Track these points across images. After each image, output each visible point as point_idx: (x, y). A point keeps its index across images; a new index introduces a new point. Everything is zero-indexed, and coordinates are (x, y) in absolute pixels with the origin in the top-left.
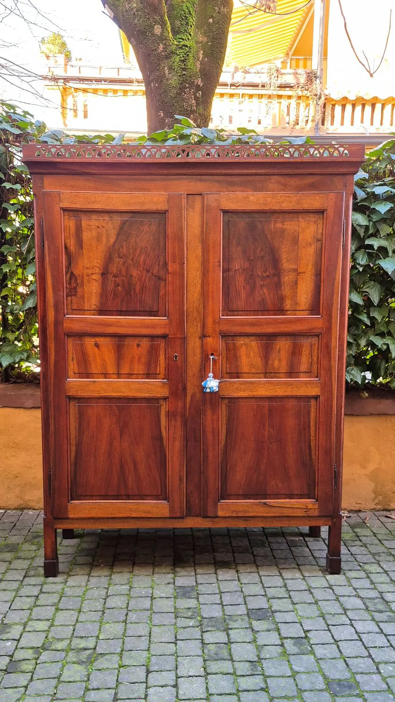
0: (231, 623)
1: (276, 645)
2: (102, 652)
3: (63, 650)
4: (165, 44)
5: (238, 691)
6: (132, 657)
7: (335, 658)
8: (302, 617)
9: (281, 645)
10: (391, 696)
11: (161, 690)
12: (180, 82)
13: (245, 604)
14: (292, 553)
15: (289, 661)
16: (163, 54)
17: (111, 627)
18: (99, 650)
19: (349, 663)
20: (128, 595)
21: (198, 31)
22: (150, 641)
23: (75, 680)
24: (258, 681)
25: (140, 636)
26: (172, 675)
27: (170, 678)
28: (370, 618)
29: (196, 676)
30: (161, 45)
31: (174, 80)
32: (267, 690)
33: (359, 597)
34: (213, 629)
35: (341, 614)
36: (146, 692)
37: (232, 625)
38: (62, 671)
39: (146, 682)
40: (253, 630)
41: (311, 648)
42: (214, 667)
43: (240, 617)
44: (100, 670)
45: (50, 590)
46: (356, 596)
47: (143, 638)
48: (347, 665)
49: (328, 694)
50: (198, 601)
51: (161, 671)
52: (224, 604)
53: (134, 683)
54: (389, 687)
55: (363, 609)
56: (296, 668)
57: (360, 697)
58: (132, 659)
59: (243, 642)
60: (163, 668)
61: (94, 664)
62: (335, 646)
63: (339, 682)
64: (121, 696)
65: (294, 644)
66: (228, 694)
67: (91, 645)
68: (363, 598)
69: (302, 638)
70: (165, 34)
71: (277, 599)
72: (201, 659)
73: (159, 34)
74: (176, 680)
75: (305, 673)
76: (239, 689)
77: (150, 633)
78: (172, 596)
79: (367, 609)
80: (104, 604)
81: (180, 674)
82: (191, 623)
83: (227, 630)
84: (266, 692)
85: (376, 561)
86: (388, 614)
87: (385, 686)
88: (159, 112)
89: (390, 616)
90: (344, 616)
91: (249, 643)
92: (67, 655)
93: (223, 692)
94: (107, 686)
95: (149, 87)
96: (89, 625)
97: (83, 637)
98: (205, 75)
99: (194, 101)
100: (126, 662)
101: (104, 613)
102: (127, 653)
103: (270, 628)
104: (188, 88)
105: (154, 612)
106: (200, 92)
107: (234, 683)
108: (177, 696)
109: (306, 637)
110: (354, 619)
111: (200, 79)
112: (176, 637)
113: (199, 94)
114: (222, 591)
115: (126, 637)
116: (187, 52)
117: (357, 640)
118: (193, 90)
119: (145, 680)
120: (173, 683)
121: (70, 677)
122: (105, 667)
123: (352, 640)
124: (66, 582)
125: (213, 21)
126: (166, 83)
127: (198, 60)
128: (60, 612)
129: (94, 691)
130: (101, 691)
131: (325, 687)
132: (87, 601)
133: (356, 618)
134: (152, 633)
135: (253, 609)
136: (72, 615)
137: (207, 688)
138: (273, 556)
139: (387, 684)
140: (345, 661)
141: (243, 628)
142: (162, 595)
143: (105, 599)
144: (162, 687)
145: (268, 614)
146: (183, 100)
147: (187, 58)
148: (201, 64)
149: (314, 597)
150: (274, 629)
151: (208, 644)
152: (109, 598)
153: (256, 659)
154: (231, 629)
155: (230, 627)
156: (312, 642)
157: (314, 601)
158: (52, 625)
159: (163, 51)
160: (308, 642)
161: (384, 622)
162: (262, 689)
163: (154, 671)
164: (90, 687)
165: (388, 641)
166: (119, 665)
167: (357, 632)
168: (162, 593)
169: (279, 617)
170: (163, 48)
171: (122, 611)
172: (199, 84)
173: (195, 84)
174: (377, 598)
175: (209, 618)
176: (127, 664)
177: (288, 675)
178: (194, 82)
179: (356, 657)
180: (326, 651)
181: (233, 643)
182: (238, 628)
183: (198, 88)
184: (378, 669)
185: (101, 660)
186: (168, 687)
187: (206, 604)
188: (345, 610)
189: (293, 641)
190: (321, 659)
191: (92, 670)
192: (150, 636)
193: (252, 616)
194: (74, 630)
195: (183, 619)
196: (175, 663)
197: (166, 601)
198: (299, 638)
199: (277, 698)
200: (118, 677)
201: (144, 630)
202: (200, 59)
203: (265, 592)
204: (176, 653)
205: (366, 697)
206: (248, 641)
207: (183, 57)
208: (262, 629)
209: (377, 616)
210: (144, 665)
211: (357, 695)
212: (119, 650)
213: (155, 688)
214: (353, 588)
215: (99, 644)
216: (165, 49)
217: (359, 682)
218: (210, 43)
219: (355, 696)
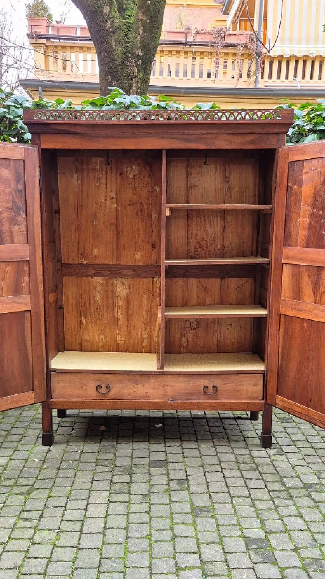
0: (135, 469)
1: (164, 484)
2: (38, 487)
3: (11, 486)
4: (113, 21)
5: (129, 513)
6: (59, 491)
7: (203, 493)
8: (188, 466)
9: (167, 485)
10: (235, 518)
11: (75, 511)
12: (124, 53)
13: (149, 457)
14: (193, 423)
15: (170, 495)
16: (111, 29)
17: (48, 471)
18: (36, 486)
19: (212, 497)
20: (64, 450)
21: (139, 11)
22: (74, 480)
23: (15, 505)
24: (145, 507)
25: (68, 478)
26: (85, 503)
27: (82, 504)
28: (237, 467)
29: (102, 503)
30: (109, 22)
31: (119, 51)
32: (149, 512)
33: (234, 453)
34: (122, 473)
35: (217, 465)
36: (64, 512)
37: (136, 470)
38: (7, 499)
39: (65, 507)
40: (150, 474)
41: (188, 486)
42: (114, 498)
43: (143, 466)
44: (34, 499)
45: (7, 446)
46: (231, 453)
47: (69, 479)
48: (211, 498)
49: (191, 516)
50: (115, 455)
51: (77, 500)
52: (133, 457)
53: (57, 507)
54: (236, 512)
55: (234, 462)
56: (173, 499)
57: (213, 518)
58: (58, 492)
59: (141, 482)
60: (79, 498)
61: (31, 495)
62: (205, 486)
63: (201, 509)
64: (45, 515)
65: (177, 484)
66: (121, 515)
67: (31, 483)
68: (236, 454)
69: (184, 480)
70: (113, 13)
71: (173, 454)
72: (108, 493)
73: (107, 13)
74: (87, 506)
75: (179, 502)
76: (130, 511)
77: (75, 475)
78: (97, 451)
79: (237, 462)
80: (46, 456)
81: (90, 502)
82: (107, 469)
83: (131, 474)
84: (148, 513)
85: (254, 430)
86: (251, 465)
87: (233, 511)
88: (107, 76)
89: (252, 467)
90: (219, 466)
91: (145, 482)
92: (12, 489)
93: (118, 513)
94: (37, 508)
95: (100, 56)
96: (32, 470)
97: (26, 478)
98: (144, 47)
99: (135, 68)
100: (53, 494)
101: (45, 462)
102: (56, 488)
103: (162, 473)
104: (130, 57)
105: (81, 462)
106: (141, 61)
107: (127, 508)
108: (85, 516)
109: (187, 479)
110: (225, 468)
111: (140, 50)
112: (93, 479)
113: (140, 62)
114: (134, 448)
115: (57, 478)
116: (130, 28)
117: (223, 482)
118: (134, 59)
119: (65, 506)
120: (85, 507)
121: (12, 503)
122: (38, 497)
123: (219, 482)
124: (20, 441)
125: (151, 3)
126: (113, 53)
127: (139, 34)
128: (11, 461)
129: (27, 512)
130: (32, 512)
131: (190, 511)
132: (34, 454)
133: (227, 467)
134: (77, 475)
135: (153, 461)
136: (21, 463)
137: (107, 511)
138: (179, 424)
139: (235, 510)
140: (210, 495)
141: (143, 473)
142: (90, 451)
143: (47, 453)
144: (76, 509)
145: (163, 464)
146: (127, 67)
147: (130, 33)
148: (141, 38)
149: (200, 453)
150: (165, 473)
151: (115, 483)
152: (50, 452)
153: (147, 493)
154: (134, 473)
155: (134, 472)
156: (190, 483)
157: (199, 456)
158: (5, 470)
159: (111, 27)
160: (187, 482)
161: (246, 470)
162: (146, 512)
163: (73, 500)
164: (25, 509)
165: (245, 483)
166: (48, 495)
167: (224, 477)
168: (90, 449)
169: (171, 466)
170: (111, 25)
171: (58, 461)
172: (139, 54)
173: (137, 54)
174: (247, 454)
175: (120, 466)
176: (54, 495)
177: (167, 503)
178: (135, 52)
179: (219, 493)
180: (198, 489)
181: (133, 482)
182: (139, 473)
183: (139, 57)
184: (232, 500)
185: (36, 492)
186: (80, 510)
187: (121, 457)
188: (220, 462)
189: (176, 482)
190: (193, 493)
191: (29, 498)
192: (74, 478)
193: (151, 465)
194: (20, 473)
195: (101, 466)
196: (88, 495)
197: (91, 455)
198: (182, 480)
199: (155, 517)
200: (46, 503)
201: (71, 473)
202: (141, 34)
203: (166, 449)
204: (91, 488)
205: (217, 518)
206: (144, 481)
207: (127, 32)
208: (157, 474)
209: (243, 466)
210: (66, 496)
211: (212, 517)
212: (50, 486)
213: (70, 511)
214: (231, 447)
215: (36, 482)
216: (112, 26)
217: (215, 509)
218: (148, 21)
219: (210, 517)
